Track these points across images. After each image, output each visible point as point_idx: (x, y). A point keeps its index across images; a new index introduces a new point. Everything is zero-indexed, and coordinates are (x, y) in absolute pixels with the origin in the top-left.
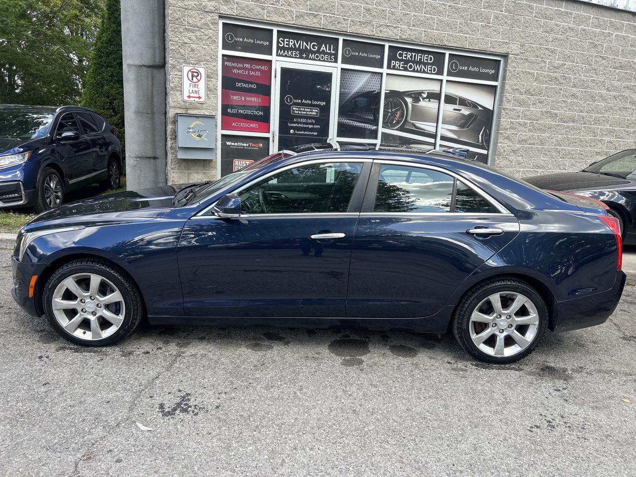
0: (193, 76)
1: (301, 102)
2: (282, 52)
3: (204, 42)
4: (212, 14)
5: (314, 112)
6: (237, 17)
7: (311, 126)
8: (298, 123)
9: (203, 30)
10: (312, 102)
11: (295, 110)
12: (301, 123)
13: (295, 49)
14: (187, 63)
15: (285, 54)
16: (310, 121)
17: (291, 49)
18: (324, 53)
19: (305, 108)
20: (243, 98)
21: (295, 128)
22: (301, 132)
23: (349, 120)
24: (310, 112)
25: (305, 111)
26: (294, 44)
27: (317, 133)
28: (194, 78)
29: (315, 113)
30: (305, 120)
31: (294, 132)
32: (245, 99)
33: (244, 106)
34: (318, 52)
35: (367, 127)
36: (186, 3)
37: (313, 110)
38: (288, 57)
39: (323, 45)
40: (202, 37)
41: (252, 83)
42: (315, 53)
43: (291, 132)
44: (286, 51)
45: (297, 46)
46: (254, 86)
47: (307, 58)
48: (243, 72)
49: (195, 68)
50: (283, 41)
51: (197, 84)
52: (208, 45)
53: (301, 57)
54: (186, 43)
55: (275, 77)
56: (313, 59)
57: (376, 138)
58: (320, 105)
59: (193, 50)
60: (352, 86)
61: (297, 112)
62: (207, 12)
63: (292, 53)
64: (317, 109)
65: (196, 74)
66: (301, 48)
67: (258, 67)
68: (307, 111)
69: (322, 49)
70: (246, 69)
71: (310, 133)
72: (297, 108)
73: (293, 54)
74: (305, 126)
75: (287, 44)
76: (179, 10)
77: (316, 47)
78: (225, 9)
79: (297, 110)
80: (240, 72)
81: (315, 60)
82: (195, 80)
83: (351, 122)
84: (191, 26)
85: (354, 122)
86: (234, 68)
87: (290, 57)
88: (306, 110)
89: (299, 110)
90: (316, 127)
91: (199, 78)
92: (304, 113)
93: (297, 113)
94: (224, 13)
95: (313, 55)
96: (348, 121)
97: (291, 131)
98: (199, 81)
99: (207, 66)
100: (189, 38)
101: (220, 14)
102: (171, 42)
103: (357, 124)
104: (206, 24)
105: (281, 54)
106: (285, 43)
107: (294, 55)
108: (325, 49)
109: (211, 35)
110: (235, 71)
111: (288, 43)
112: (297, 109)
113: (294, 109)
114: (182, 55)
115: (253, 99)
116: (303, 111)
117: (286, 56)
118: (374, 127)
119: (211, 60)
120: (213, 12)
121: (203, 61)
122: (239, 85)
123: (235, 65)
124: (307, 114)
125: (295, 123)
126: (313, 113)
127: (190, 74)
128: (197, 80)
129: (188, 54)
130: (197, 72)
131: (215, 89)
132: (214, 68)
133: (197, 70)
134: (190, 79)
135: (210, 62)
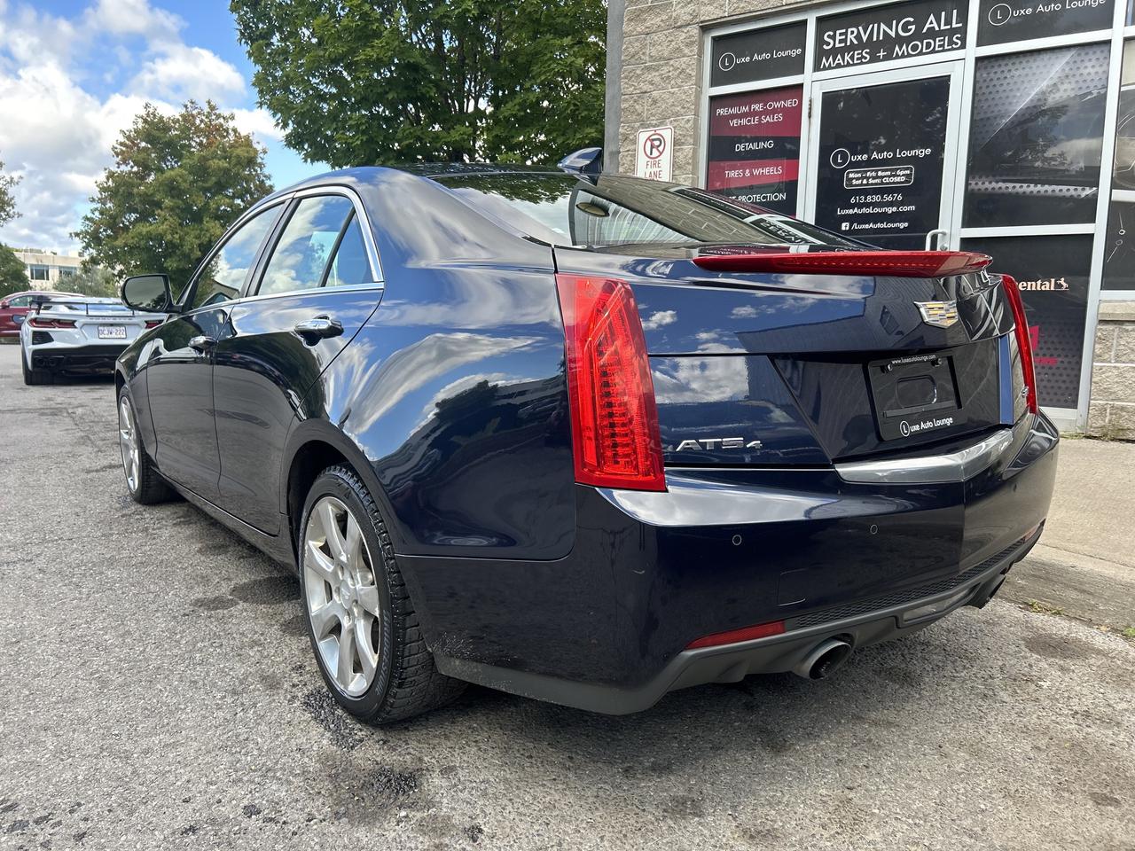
0: (652, 147)
1: (869, 157)
2: (831, 59)
3: (673, 82)
4: (688, 28)
5: (901, 176)
6: (731, 18)
7: (890, 210)
8: (860, 206)
9: (671, 62)
10: (895, 154)
11: (854, 178)
12: (867, 205)
13: (861, 45)
14: (644, 125)
15: (837, 62)
16: (890, 198)
17: (852, 48)
18: (932, 34)
19: (877, 171)
20: (747, 171)
21: (851, 219)
22: (867, 226)
23: (1004, 181)
24: (889, 177)
25: (877, 177)
26: (858, 37)
27: (906, 225)
28: (654, 150)
29: (903, 179)
30: (877, 198)
31: (850, 227)
32: (752, 174)
33: (751, 187)
34: (919, 35)
35: (1065, 193)
36: (648, 24)
37: (898, 173)
38: (844, 66)
39: (932, 17)
40: (670, 74)
41: (765, 139)
42: (908, 40)
43: (843, 228)
44: (839, 56)
45: (865, 39)
46: (768, 145)
47: (888, 58)
48: (749, 121)
49: (657, 132)
50: (833, 38)
51: (657, 160)
52: (679, 86)
53: (874, 59)
54: (646, 92)
55: (810, 117)
56: (903, 56)
57: (1091, 218)
58: (916, 157)
59: (655, 102)
60: (1011, 94)
61: (859, 182)
62: (680, 27)
63: (852, 58)
64: (907, 169)
65: (657, 143)
66: (875, 39)
67: (777, 105)
68: (882, 177)
69: (928, 26)
70: (754, 113)
71: (890, 225)
72: (857, 172)
73: (856, 56)
74: (877, 210)
75: (840, 41)
76: (637, 40)
77: (913, 27)
78: (710, 13)
79: (857, 179)
80: (744, 122)
81: (909, 55)
82: (655, 153)
83: (1010, 185)
84: (654, 61)
85: (1018, 185)
86: (733, 117)
87: (849, 65)
88: (880, 174)
89: (862, 178)
90: (906, 209)
91: (661, 148)
92: (873, 181)
93: (858, 185)
94: (707, 18)
95: (904, 47)
96: (1000, 184)
97: (844, 224)
98: (661, 153)
99: (675, 124)
100: (651, 83)
101: (702, 22)
102: (623, 97)
103: (1028, 190)
104: (678, 49)
105: (827, 65)
106: (834, 39)
107: (858, 59)
108: (935, 25)
109: (684, 66)
110: (734, 123)
111: (844, 37)
112: (860, 175)
113: (851, 176)
114: (639, 114)
115: (766, 171)
116: (874, 178)
117: (839, 66)
118: (1088, 191)
119: (682, 111)
120: (689, 24)
121: (670, 117)
122: (740, 147)
123: (734, 111)
124: (882, 183)
125: (852, 206)
126: (898, 179)
127: (649, 143)
128: (658, 154)
129: (648, 110)
130: (659, 139)
131: (688, 164)
132: (686, 126)
133: (659, 135)
134: (649, 153)
135: (682, 115)
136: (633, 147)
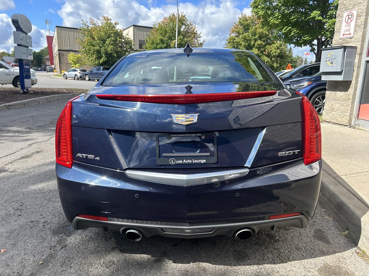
0: (348, 18)
14: (347, 9)
28: (349, 20)
49: (351, 12)
51: (350, 24)
65: (350, 17)
82: (349, 21)
91: (352, 19)
99: (359, 7)
114: (345, 5)
121: (357, 5)
127: (347, 17)
128: (350, 21)
129: (349, 3)
130: (351, 15)
131: (362, 24)
132: (363, 8)
133: (352, 13)
134: (347, 21)
135: (362, 4)
136: (340, 19)
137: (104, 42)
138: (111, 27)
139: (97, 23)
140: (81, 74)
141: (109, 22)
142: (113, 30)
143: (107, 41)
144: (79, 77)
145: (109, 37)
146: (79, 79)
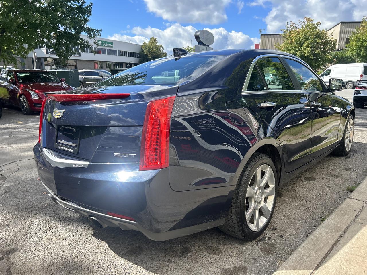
137: (301, 44)
138: (313, 27)
139: (297, 26)
140: (272, 79)
141: (310, 23)
142: (313, 31)
143: (304, 43)
144: (270, 82)
145: (308, 39)
146: (271, 84)
